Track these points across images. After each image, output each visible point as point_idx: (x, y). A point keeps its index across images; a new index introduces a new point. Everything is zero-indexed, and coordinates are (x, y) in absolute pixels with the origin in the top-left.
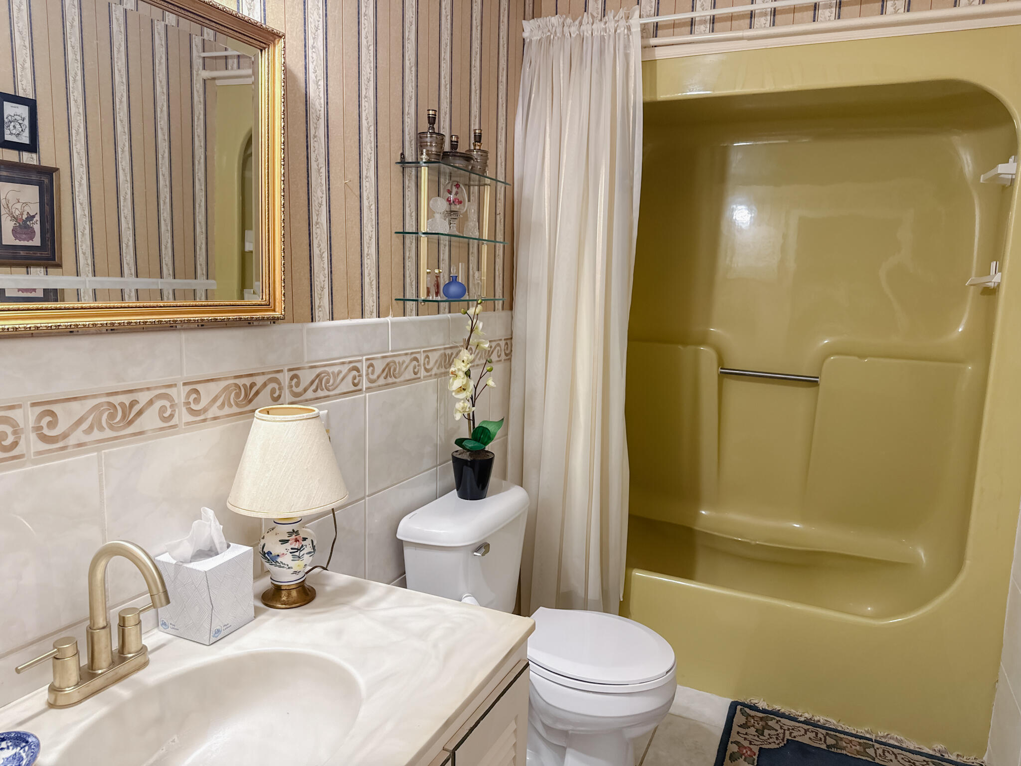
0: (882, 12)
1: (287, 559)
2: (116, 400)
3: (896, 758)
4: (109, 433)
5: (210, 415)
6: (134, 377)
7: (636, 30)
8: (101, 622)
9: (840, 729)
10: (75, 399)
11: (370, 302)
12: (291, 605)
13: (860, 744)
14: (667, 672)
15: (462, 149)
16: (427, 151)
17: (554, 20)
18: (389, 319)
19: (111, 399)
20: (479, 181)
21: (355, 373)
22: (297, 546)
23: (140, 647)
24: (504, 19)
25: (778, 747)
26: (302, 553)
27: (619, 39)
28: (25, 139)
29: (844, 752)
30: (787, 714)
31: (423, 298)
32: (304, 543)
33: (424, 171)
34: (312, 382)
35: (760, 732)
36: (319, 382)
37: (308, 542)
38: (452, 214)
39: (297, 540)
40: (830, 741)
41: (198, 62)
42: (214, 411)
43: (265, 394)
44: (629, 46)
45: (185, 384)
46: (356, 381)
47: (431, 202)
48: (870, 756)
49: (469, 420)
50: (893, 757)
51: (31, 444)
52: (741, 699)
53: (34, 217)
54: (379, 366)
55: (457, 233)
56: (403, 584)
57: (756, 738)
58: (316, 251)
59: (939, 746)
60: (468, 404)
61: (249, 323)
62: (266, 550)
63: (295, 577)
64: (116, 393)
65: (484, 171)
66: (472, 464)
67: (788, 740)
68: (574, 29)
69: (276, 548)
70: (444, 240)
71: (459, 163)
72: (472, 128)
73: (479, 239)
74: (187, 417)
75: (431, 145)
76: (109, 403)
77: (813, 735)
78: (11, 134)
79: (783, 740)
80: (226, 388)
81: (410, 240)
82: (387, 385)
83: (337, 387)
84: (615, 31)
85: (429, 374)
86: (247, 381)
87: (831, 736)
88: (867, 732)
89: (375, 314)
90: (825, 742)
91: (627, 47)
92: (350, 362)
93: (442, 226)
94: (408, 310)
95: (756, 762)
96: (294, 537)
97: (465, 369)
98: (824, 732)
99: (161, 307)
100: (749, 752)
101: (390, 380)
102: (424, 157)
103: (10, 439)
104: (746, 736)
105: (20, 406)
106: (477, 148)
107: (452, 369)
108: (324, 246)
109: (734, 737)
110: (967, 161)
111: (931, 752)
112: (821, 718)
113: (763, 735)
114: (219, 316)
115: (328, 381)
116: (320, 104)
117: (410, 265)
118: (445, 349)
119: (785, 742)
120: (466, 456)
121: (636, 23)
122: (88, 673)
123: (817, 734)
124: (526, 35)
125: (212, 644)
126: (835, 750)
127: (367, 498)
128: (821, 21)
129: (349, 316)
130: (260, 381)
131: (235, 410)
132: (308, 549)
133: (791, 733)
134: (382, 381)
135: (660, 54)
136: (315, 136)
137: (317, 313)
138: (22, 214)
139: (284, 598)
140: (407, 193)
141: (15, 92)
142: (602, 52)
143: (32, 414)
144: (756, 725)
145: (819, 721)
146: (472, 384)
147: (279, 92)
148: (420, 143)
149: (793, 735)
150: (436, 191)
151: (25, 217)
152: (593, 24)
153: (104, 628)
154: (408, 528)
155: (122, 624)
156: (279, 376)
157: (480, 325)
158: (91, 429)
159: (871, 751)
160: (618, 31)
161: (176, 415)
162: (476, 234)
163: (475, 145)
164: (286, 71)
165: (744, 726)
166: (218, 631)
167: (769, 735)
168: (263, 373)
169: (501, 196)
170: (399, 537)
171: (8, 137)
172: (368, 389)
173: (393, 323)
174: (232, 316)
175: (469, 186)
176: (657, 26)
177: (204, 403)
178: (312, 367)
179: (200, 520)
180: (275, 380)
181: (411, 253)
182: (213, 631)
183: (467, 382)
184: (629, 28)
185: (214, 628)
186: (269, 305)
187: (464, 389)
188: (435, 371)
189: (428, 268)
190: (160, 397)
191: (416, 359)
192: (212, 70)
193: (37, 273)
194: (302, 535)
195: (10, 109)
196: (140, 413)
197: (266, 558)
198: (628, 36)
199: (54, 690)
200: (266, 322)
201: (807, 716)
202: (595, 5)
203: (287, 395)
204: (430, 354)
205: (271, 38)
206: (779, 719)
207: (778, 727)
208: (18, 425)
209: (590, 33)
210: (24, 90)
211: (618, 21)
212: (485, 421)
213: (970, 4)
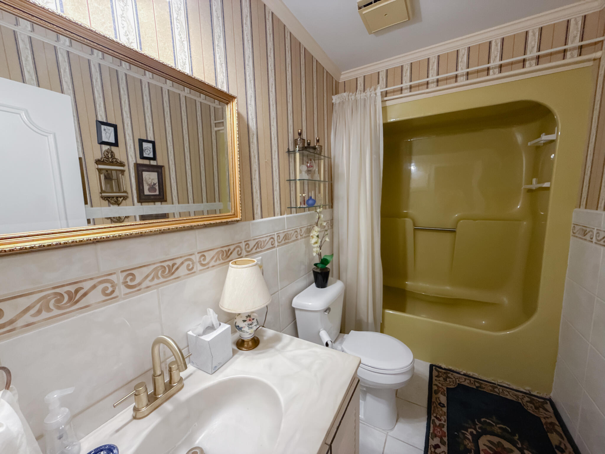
0: (488, 74)
1: (246, 329)
2: (165, 264)
3: (509, 393)
4: (162, 280)
5: (211, 265)
6: (174, 252)
7: (379, 94)
8: (158, 372)
9: (480, 378)
10: (144, 266)
11: (277, 210)
12: (249, 349)
13: (491, 386)
14: (411, 363)
15: (312, 145)
16: (298, 146)
17: (345, 94)
18: (285, 216)
19: (163, 264)
20: (318, 158)
21: (272, 240)
22: (250, 322)
23: (179, 379)
24: (325, 95)
25: (454, 387)
26: (252, 326)
27: (372, 100)
28: (151, 155)
29: (484, 390)
30: (455, 370)
31: (298, 206)
32: (253, 321)
33: (298, 155)
34: (254, 246)
35: (445, 380)
36: (258, 245)
37: (255, 321)
38: (309, 172)
39: (250, 320)
40: (477, 385)
41: (213, 125)
42: (212, 263)
43: (235, 254)
44: (376, 101)
45: (198, 253)
46: (273, 243)
47: (301, 167)
48: (496, 392)
49: (319, 255)
50: (507, 393)
51: (122, 290)
52: (434, 364)
53: (156, 184)
54: (282, 236)
55: (311, 179)
56: (297, 335)
57: (444, 382)
58: (254, 190)
59: (528, 388)
60: (318, 249)
61: (227, 223)
62: (237, 325)
63: (250, 336)
64: (165, 261)
65: (321, 154)
66: (321, 273)
67: (458, 384)
68: (353, 97)
69: (241, 324)
70: (306, 182)
71: (312, 150)
72: (315, 137)
73: (319, 181)
74: (200, 268)
75: (300, 144)
76: (162, 266)
77: (468, 381)
78: (146, 154)
79: (456, 384)
80: (217, 253)
81: (292, 183)
82: (285, 244)
83: (265, 246)
84: (370, 96)
85: (302, 237)
86: (227, 249)
87: (477, 382)
88: (493, 380)
89: (279, 214)
90: (475, 385)
91: (375, 101)
92: (270, 236)
93: (306, 176)
94: (292, 212)
95: (446, 394)
96: (248, 318)
97: (317, 235)
98: (473, 379)
99: (185, 220)
100: (442, 390)
101: (287, 241)
102: (297, 149)
103: (110, 289)
104: (439, 382)
105: (114, 273)
106: (318, 145)
107: (311, 235)
108: (258, 188)
109: (434, 382)
110: (519, 138)
111: (524, 391)
112: (471, 373)
113: (446, 380)
114: (212, 222)
115: (261, 245)
116: (254, 128)
117: (293, 193)
118: (308, 226)
119: (457, 385)
120: (318, 271)
121: (379, 91)
122: (153, 398)
123: (470, 381)
124: (334, 101)
125: (213, 373)
126: (480, 389)
127: (279, 291)
128: (460, 82)
129: (269, 216)
130: (232, 248)
131: (222, 261)
132: (255, 323)
133: (459, 380)
134: (283, 242)
135: (388, 103)
136: (252, 142)
137: (256, 216)
138: (151, 183)
139: (246, 346)
140: (291, 164)
141: (147, 138)
142: (365, 105)
143: (122, 276)
144: (443, 376)
145: (470, 374)
146: (320, 240)
147: (236, 122)
148: (295, 143)
149: (460, 381)
150: (302, 162)
151: (152, 184)
152: (361, 94)
153: (160, 375)
154: (297, 302)
155: (170, 371)
156: (240, 245)
157: (322, 216)
158: (153, 279)
159: (496, 390)
160: (371, 96)
161: (195, 267)
162: (318, 179)
163: (317, 144)
165: (438, 376)
166: (216, 367)
167: (449, 381)
168: (234, 244)
169: (327, 164)
170: (293, 305)
171: (145, 155)
172: (278, 246)
173: (287, 218)
174: (218, 221)
175: (314, 160)
176: (387, 93)
177: (208, 260)
178: (254, 239)
179: (206, 316)
180: (239, 247)
181: (293, 188)
182: (213, 367)
183: (318, 240)
184: (376, 94)
185: (214, 366)
186: (235, 215)
187: (316, 243)
188: (304, 235)
189: (300, 194)
190: (186, 260)
191: (296, 231)
192: (218, 127)
193: (158, 204)
194: (252, 317)
195: (145, 145)
196: (177, 268)
197: (237, 328)
198: (376, 97)
199: (136, 409)
200: (234, 222)
201: (464, 372)
202: (360, 87)
203: (244, 253)
204: (302, 229)
205: (231, 98)
206: (452, 373)
207: (453, 378)
208: (114, 282)
209: (360, 97)
210: (151, 138)
211: (371, 92)
212: (326, 256)
213: (530, 66)
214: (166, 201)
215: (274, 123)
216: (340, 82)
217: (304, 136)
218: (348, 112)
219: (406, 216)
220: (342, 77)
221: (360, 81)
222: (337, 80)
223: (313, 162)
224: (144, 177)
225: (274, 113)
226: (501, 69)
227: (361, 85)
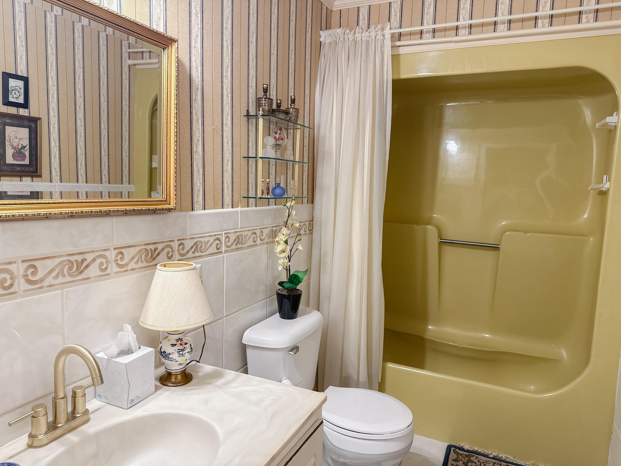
0: (536, 26)
1: (175, 356)
2: (73, 258)
4: (68, 279)
5: (130, 267)
6: (83, 245)
7: (388, 37)
8: (61, 395)
9: (515, 462)
10: (48, 258)
11: (227, 199)
12: (177, 384)
14: (408, 427)
15: (283, 107)
16: (263, 109)
17: (339, 31)
18: (239, 209)
19: (70, 258)
20: (294, 126)
21: (218, 242)
22: (181, 348)
23: (85, 410)
24: (309, 29)
26: (184, 352)
27: (378, 42)
28: (21, 100)
30: (482, 453)
31: (259, 196)
32: (186, 346)
33: (261, 121)
34: (192, 247)
35: (466, 464)
36: (196, 247)
37: (188, 346)
38: (277, 146)
39: (181, 344)
41: (125, 55)
42: (132, 265)
43: (163, 255)
44: (384, 47)
45: (115, 249)
46: (218, 247)
47: (265, 139)
49: (287, 270)
51: (21, 285)
52: (454, 444)
53: (25, 147)
54: (233, 237)
55: (280, 158)
56: (246, 372)
58: (195, 168)
60: (286, 261)
61: (155, 212)
62: (162, 350)
63: (180, 367)
64: (73, 254)
65: (297, 121)
66: (288, 297)
68: (350, 36)
69: (168, 349)
70: (273, 162)
71: (282, 116)
72: (290, 95)
73: (293, 161)
74: (116, 269)
75: (265, 105)
76: (69, 260)
78: (13, 97)
80: (140, 251)
81: (252, 162)
82: (237, 249)
83: (207, 249)
84: (376, 37)
85: (262, 242)
86: (152, 247)
88: (532, 464)
89: (230, 206)
91: (382, 47)
92: (215, 235)
93: (271, 153)
94: (250, 204)
96: (179, 342)
97: (284, 239)
99: (101, 202)
101: (239, 246)
102: (260, 112)
103: (9, 282)
105: (15, 262)
106: (293, 107)
107: (277, 239)
108: (200, 165)
110: (588, 115)
112: (503, 456)
114: (136, 208)
115: (201, 247)
116: (198, 81)
117: (252, 176)
118: (273, 227)
120: (285, 293)
121: (388, 32)
122: (53, 426)
124: (322, 39)
125: (129, 408)
127: (224, 318)
128: (499, 31)
129: (215, 207)
130: (160, 247)
131: (145, 264)
132: (188, 350)
134: (234, 247)
135: (402, 51)
136: (195, 100)
137: (195, 206)
138: (18, 145)
139: (173, 380)
140: (250, 133)
141: (16, 71)
142: (367, 50)
143: (22, 267)
144: (463, 459)
146: (289, 248)
147: (174, 74)
148: (258, 104)
150: (268, 132)
151: (20, 147)
152: (362, 33)
153: (63, 398)
154: (249, 337)
155: (74, 396)
156: (172, 244)
157: (294, 213)
158: (57, 277)
160: (377, 37)
161: (109, 268)
162: (292, 158)
163: (291, 105)
164: (178, 61)
165: (456, 460)
166: (133, 400)
168: (162, 242)
169: (307, 135)
170: (243, 342)
171: (11, 100)
172: (226, 251)
173: (241, 212)
174: (144, 208)
175: (287, 129)
176: (400, 34)
177: (126, 260)
178: (192, 238)
179: (122, 332)
180: (169, 246)
181: (252, 170)
182: (129, 401)
183: (286, 247)
184: (384, 36)
185: (130, 398)
186: (167, 201)
187: (284, 252)
188: (266, 240)
189: (262, 179)
190: (99, 256)
191: (255, 233)
192: (134, 59)
193: (27, 180)
194: (185, 341)
195: (12, 83)
196: (87, 266)
197: (162, 355)
198: (383, 40)
199: (32, 436)
200: (164, 211)
201: (495, 454)
202: (363, 22)
203: (176, 256)
204: (263, 230)
205: (170, 42)
206: (477, 456)
207: (476, 461)
208: (14, 274)
209: (360, 38)
210: (22, 71)
211: (377, 31)
212: (296, 271)
213: (588, 22)
214: (40, 176)
215: (227, 74)
216: (333, 10)
217: (273, 95)
218: (343, 57)
219: (429, 222)
220: (336, 3)
221: (364, 13)
222: (329, 8)
223: (283, 131)
224: (7, 135)
225: (229, 59)
226: (552, 20)
227: (364, 19)
